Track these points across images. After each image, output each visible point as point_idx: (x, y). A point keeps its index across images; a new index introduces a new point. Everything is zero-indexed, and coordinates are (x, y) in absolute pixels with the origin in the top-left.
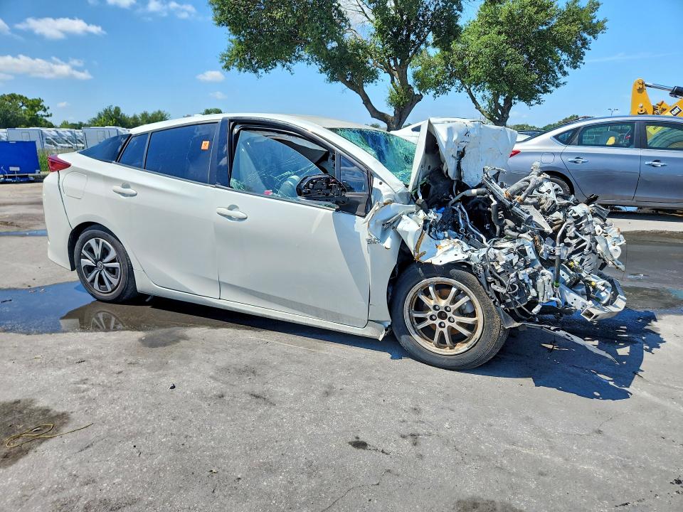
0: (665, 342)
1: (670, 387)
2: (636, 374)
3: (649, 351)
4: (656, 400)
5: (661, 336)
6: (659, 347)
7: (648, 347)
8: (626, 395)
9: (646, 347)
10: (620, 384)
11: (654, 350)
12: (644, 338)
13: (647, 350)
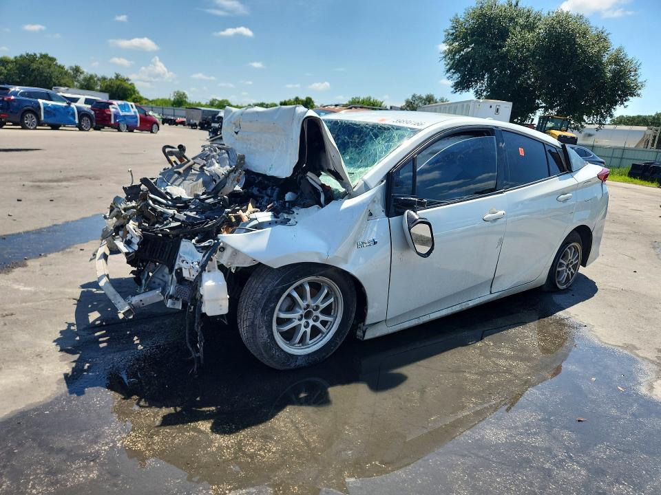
0: (55, 341)
1: (52, 300)
2: (78, 301)
3: (70, 325)
4: (61, 289)
5: (59, 348)
6: (61, 332)
7: (72, 328)
8: (83, 286)
9: (74, 328)
10: (88, 291)
11: (65, 327)
12: (78, 338)
13: (73, 325)
